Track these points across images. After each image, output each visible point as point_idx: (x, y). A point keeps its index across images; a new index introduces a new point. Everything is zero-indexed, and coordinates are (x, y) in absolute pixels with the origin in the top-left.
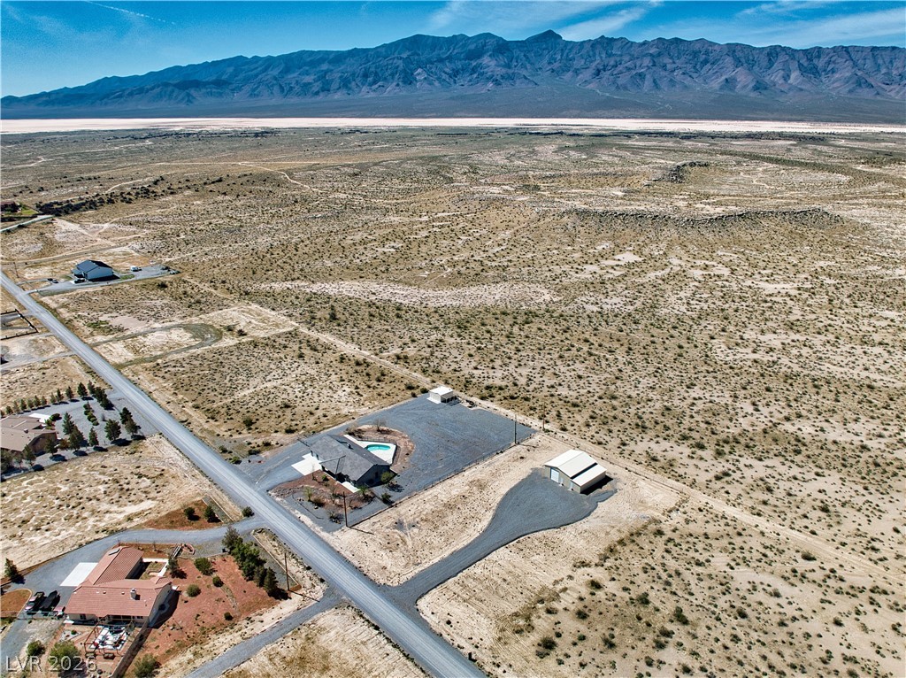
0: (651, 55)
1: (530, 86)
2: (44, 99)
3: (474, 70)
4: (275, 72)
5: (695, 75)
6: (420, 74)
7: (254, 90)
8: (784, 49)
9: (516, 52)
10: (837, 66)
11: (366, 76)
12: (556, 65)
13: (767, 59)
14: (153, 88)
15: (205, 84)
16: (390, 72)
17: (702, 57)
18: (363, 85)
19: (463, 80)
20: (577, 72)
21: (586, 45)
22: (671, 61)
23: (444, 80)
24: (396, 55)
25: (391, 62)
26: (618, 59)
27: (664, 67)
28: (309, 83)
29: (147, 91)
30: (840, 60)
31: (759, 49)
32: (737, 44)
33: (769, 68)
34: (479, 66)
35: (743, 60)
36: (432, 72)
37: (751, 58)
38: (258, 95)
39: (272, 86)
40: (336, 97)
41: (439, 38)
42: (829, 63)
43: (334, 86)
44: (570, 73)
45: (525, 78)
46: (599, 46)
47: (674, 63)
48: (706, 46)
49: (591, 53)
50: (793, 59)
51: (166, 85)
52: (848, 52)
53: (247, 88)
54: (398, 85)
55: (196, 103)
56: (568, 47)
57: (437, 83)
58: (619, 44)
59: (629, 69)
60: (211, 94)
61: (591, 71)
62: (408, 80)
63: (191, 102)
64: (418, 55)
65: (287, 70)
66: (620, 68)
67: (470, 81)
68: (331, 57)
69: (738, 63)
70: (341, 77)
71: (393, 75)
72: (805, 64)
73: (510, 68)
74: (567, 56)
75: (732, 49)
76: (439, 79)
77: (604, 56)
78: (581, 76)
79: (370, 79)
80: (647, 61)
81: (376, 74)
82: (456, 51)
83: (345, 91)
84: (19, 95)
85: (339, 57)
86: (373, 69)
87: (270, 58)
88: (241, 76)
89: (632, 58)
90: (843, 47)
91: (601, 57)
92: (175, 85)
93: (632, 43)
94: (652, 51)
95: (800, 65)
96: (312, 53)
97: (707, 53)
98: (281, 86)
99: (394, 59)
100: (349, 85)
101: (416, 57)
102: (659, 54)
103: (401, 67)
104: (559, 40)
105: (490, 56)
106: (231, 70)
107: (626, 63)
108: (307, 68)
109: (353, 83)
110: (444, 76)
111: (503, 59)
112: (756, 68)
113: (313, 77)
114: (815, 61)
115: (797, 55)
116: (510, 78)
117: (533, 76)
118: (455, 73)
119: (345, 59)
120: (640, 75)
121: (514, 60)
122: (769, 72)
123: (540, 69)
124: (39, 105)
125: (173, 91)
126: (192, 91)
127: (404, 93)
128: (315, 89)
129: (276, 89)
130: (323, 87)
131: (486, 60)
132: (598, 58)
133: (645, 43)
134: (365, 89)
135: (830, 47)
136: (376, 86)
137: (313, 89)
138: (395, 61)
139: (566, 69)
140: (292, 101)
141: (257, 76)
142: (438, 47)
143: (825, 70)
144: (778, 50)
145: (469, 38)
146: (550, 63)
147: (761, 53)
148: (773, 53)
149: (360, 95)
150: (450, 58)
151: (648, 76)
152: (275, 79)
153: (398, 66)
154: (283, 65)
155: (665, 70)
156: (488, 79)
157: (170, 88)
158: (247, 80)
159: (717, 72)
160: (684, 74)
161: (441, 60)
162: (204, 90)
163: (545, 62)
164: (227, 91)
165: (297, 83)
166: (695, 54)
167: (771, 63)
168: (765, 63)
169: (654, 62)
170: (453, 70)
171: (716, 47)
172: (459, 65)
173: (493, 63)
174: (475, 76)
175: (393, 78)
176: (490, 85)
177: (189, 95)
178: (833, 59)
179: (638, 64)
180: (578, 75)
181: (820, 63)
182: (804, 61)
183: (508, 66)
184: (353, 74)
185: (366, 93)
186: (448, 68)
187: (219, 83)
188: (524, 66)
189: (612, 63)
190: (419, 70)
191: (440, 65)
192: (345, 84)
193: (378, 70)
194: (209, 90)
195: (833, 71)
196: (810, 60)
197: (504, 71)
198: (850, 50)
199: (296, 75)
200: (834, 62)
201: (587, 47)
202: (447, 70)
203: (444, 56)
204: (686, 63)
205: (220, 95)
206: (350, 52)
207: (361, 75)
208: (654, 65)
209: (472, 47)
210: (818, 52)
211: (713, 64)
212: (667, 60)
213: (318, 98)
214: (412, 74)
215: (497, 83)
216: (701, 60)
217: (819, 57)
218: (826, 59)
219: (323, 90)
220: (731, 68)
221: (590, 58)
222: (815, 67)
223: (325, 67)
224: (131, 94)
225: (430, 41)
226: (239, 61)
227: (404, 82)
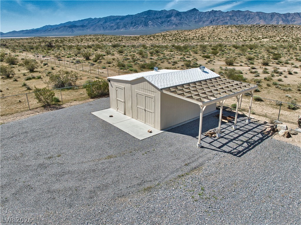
0: (230, 16)
1: (188, 26)
2: (25, 32)
3: (168, 22)
4: (102, 23)
5: (245, 23)
6: (150, 23)
7: (94, 28)
8: (277, 14)
9: (183, 16)
10: (296, 19)
11: (132, 23)
12: (197, 20)
13: (271, 17)
14: (61, 28)
15: (78, 26)
16: (140, 22)
17: (248, 17)
18: (131, 26)
19: (165, 25)
20: (204, 22)
21: (207, 13)
22: (237, 18)
23: (158, 25)
24: (142, 17)
25: (140, 19)
26: (218, 17)
27: (234, 20)
28: (113, 26)
29: (59, 29)
30: (296, 17)
31: (268, 14)
32: (260, 12)
33: (271, 20)
34: (170, 20)
35: (262, 17)
36: (154, 22)
37: (265, 17)
38: (95, 30)
39: (100, 27)
40: (122, 30)
41: (157, 11)
42: (292, 18)
43: (121, 27)
44: (202, 22)
45: (186, 24)
46: (211, 13)
47: (238, 19)
48: (249, 13)
49: (209, 16)
50: (280, 17)
51: (65, 26)
52: (299, 15)
53: (92, 28)
54: (143, 26)
55: (75, 32)
56: (201, 14)
57: (156, 26)
58: (219, 12)
59: (222, 21)
60: (80, 30)
61: (209, 21)
62: (146, 25)
63: (73, 32)
64: (150, 16)
65: (106, 22)
66: (219, 20)
67: (167, 25)
68: (120, 18)
69: (260, 18)
70: (123, 24)
71: (141, 23)
72: (284, 19)
73: (181, 21)
74: (201, 17)
75: (258, 14)
76: (156, 24)
77: (213, 17)
78: (205, 23)
79: (133, 25)
80: (228, 18)
81: (135, 23)
82: (162, 15)
83: (125, 28)
84: (17, 31)
85: (123, 18)
86: (134, 21)
87: (100, 18)
88: (90, 24)
89: (223, 17)
90: (298, 13)
91: (212, 17)
92: (68, 27)
93: (223, 12)
94: (230, 15)
95: (283, 19)
96: (114, 16)
97: (249, 15)
98: (103, 27)
99: (141, 18)
100: (126, 27)
101: (149, 17)
102: (233, 16)
103: (144, 21)
104: (198, 11)
105: (174, 17)
106: (87, 22)
107: (221, 18)
108: (112, 21)
109: (127, 26)
110: (158, 23)
111: (178, 18)
112: (267, 20)
113: (114, 24)
114: (288, 18)
115: (281, 16)
116: (181, 24)
117: (188, 23)
118: (162, 23)
119: (125, 18)
120: (226, 22)
121: (182, 18)
122: (272, 21)
123: (191, 21)
124: (24, 33)
125: (67, 29)
126: (74, 29)
127: (145, 29)
128: (115, 28)
129: (102, 28)
130: (117, 27)
131: (173, 18)
132: (211, 17)
133: (227, 12)
134: (131, 28)
135: (293, 13)
136: (135, 27)
137: (114, 28)
138: (142, 18)
139: (200, 21)
140: (107, 32)
141: (96, 24)
142: (156, 14)
143: (291, 21)
144: (275, 14)
145: (167, 11)
146: (194, 19)
147: (269, 15)
148: (273, 15)
149: (130, 30)
150: (160, 18)
151: (229, 23)
152: (102, 25)
153: (143, 20)
154: (104, 21)
155: (235, 21)
156: (173, 24)
157: (66, 28)
158: (92, 25)
159: (253, 22)
160: (241, 22)
161: (157, 18)
162: (78, 29)
163: (193, 19)
164: (85, 29)
165: (109, 26)
166: (245, 16)
167: (272, 19)
168: (270, 18)
169: (231, 18)
170: (161, 21)
171: (253, 13)
172: (163, 20)
173: (175, 19)
174: (169, 23)
175: (141, 24)
176: (174, 26)
177: (72, 30)
178: (294, 17)
179: (225, 19)
180: (204, 23)
181: (290, 18)
182: (284, 18)
183: (180, 20)
184: (128, 23)
185: (132, 29)
186: (160, 20)
187: (83, 26)
188: (186, 20)
189: (216, 19)
190: (150, 21)
191: (157, 20)
192: (125, 26)
193: (136, 22)
194: (79, 28)
195: (294, 21)
196: (286, 17)
197: (179, 21)
198: (300, 14)
199: (108, 23)
200: (294, 18)
201: (208, 13)
202: (159, 22)
203: (158, 17)
204: (242, 19)
205: (83, 30)
206: (127, 16)
207: (130, 23)
208: (231, 19)
209: (168, 14)
210: (289, 15)
211: (251, 19)
212: (235, 18)
213: (116, 31)
214: (148, 23)
215: (176, 25)
216: (247, 17)
217: (289, 16)
218: (292, 17)
219: (117, 28)
220: (258, 20)
221: (208, 17)
222: (288, 20)
223: (118, 21)
224: (53, 30)
225: (153, 12)
226: (90, 20)
227: (145, 25)
